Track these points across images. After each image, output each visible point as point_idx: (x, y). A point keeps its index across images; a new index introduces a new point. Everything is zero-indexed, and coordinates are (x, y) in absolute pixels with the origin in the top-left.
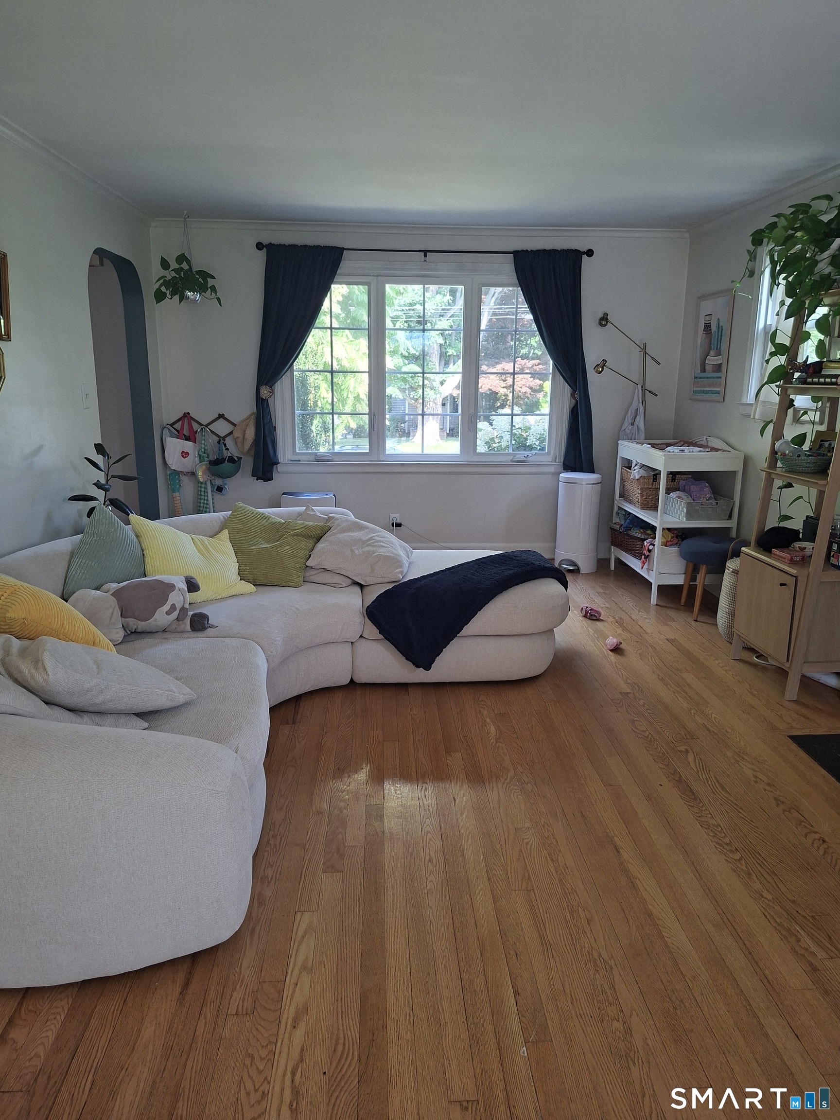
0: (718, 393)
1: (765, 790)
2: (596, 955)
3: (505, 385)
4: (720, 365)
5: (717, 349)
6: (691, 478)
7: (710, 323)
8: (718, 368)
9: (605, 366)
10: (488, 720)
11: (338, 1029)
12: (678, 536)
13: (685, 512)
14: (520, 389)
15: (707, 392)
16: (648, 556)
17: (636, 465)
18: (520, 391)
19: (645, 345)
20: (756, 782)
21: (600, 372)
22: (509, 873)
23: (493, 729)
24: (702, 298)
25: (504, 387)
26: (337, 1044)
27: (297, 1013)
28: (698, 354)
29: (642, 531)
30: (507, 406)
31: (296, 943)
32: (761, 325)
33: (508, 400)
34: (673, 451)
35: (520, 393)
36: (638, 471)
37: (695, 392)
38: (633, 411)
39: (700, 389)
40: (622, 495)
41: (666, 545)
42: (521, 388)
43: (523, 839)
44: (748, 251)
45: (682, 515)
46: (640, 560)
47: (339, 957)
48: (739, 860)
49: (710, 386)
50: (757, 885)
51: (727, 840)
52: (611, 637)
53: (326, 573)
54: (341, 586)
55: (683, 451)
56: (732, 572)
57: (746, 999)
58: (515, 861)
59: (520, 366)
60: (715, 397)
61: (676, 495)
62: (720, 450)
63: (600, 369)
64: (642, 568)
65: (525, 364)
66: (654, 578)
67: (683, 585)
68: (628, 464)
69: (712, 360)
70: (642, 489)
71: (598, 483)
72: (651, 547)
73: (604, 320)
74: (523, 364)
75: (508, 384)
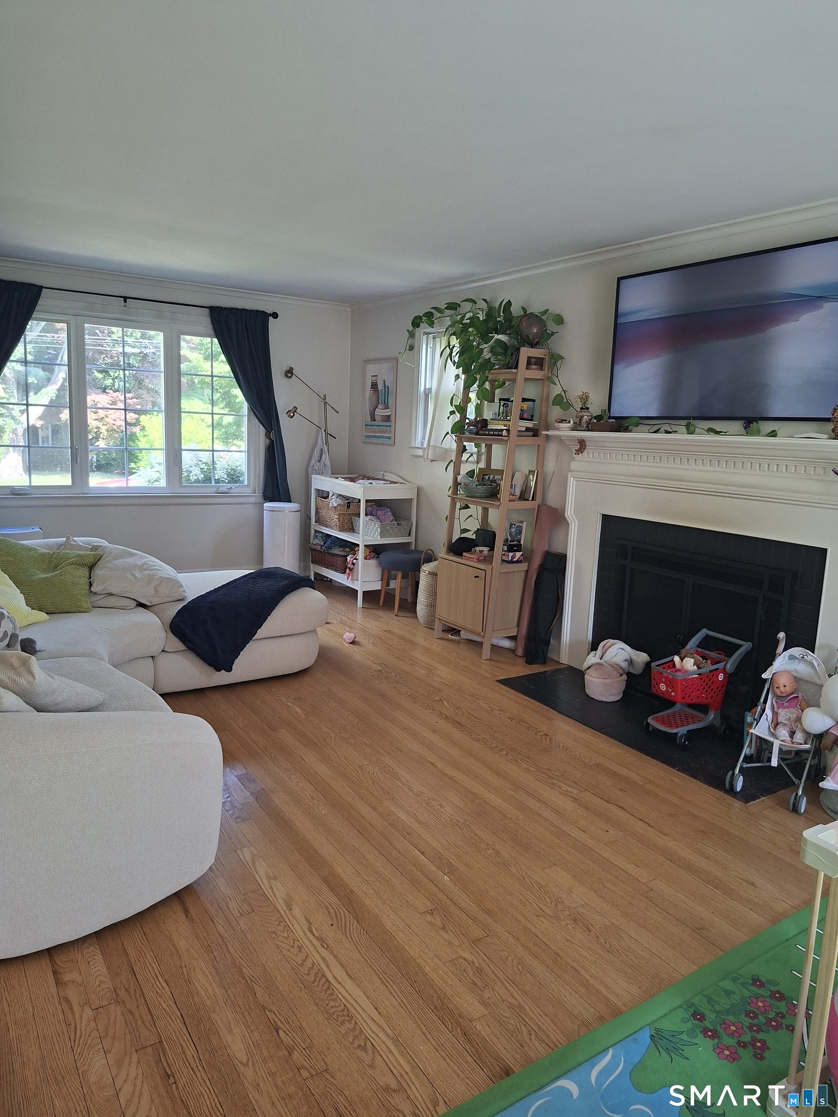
0: (390, 438)
1: (500, 714)
2: (456, 822)
3: (96, 418)
4: (389, 417)
5: (385, 403)
6: (375, 505)
7: (377, 382)
8: (388, 418)
9: (296, 412)
10: (290, 704)
11: (322, 902)
12: (375, 551)
13: (379, 531)
14: (114, 422)
15: (379, 437)
16: (352, 568)
17: (333, 495)
18: (114, 424)
19: (325, 396)
20: (492, 710)
21: (292, 417)
22: (373, 792)
23: (298, 710)
24: (368, 361)
25: (95, 420)
26: (328, 909)
27: (286, 902)
28: (367, 407)
29: (341, 549)
30: (100, 439)
31: (252, 867)
32: (422, 388)
33: (101, 433)
34: (364, 484)
35: (114, 427)
36: (336, 500)
37: (367, 437)
38: (319, 451)
39: (371, 434)
40: (317, 521)
41: (366, 559)
42: (115, 420)
43: (369, 772)
44: (408, 330)
45: (377, 534)
46: (345, 573)
47: (290, 865)
48: (507, 754)
49: (380, 432)
50: (524, 766)
51: (494, 745)
52: (348, 633)
53: (111, 597)
54: (130, 608)
55: (371, 483)
56: (428, 574)
57: (549, 821)
58: (372, 784)
59: (112, 398)
60: (387, 441)
61: (369, 518)
62: (398, 482)
63: (292, 415)
64: (348, 578)
65: (117, 397)
66: (360, 586)
67: (381, 590)
68: (323, 495)
69: (380, 412)
70: (339, 515)
71: (298, 511)
72: (355, 561)
73: (289, 373)
74: (116, 397)
75: (100, 416)
